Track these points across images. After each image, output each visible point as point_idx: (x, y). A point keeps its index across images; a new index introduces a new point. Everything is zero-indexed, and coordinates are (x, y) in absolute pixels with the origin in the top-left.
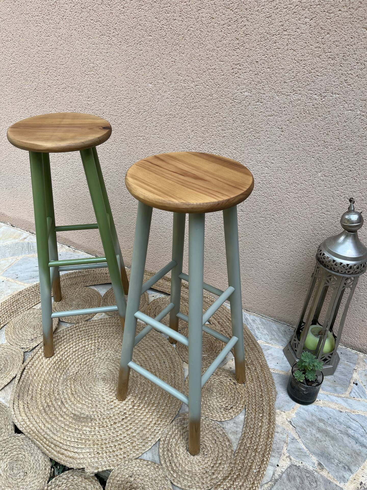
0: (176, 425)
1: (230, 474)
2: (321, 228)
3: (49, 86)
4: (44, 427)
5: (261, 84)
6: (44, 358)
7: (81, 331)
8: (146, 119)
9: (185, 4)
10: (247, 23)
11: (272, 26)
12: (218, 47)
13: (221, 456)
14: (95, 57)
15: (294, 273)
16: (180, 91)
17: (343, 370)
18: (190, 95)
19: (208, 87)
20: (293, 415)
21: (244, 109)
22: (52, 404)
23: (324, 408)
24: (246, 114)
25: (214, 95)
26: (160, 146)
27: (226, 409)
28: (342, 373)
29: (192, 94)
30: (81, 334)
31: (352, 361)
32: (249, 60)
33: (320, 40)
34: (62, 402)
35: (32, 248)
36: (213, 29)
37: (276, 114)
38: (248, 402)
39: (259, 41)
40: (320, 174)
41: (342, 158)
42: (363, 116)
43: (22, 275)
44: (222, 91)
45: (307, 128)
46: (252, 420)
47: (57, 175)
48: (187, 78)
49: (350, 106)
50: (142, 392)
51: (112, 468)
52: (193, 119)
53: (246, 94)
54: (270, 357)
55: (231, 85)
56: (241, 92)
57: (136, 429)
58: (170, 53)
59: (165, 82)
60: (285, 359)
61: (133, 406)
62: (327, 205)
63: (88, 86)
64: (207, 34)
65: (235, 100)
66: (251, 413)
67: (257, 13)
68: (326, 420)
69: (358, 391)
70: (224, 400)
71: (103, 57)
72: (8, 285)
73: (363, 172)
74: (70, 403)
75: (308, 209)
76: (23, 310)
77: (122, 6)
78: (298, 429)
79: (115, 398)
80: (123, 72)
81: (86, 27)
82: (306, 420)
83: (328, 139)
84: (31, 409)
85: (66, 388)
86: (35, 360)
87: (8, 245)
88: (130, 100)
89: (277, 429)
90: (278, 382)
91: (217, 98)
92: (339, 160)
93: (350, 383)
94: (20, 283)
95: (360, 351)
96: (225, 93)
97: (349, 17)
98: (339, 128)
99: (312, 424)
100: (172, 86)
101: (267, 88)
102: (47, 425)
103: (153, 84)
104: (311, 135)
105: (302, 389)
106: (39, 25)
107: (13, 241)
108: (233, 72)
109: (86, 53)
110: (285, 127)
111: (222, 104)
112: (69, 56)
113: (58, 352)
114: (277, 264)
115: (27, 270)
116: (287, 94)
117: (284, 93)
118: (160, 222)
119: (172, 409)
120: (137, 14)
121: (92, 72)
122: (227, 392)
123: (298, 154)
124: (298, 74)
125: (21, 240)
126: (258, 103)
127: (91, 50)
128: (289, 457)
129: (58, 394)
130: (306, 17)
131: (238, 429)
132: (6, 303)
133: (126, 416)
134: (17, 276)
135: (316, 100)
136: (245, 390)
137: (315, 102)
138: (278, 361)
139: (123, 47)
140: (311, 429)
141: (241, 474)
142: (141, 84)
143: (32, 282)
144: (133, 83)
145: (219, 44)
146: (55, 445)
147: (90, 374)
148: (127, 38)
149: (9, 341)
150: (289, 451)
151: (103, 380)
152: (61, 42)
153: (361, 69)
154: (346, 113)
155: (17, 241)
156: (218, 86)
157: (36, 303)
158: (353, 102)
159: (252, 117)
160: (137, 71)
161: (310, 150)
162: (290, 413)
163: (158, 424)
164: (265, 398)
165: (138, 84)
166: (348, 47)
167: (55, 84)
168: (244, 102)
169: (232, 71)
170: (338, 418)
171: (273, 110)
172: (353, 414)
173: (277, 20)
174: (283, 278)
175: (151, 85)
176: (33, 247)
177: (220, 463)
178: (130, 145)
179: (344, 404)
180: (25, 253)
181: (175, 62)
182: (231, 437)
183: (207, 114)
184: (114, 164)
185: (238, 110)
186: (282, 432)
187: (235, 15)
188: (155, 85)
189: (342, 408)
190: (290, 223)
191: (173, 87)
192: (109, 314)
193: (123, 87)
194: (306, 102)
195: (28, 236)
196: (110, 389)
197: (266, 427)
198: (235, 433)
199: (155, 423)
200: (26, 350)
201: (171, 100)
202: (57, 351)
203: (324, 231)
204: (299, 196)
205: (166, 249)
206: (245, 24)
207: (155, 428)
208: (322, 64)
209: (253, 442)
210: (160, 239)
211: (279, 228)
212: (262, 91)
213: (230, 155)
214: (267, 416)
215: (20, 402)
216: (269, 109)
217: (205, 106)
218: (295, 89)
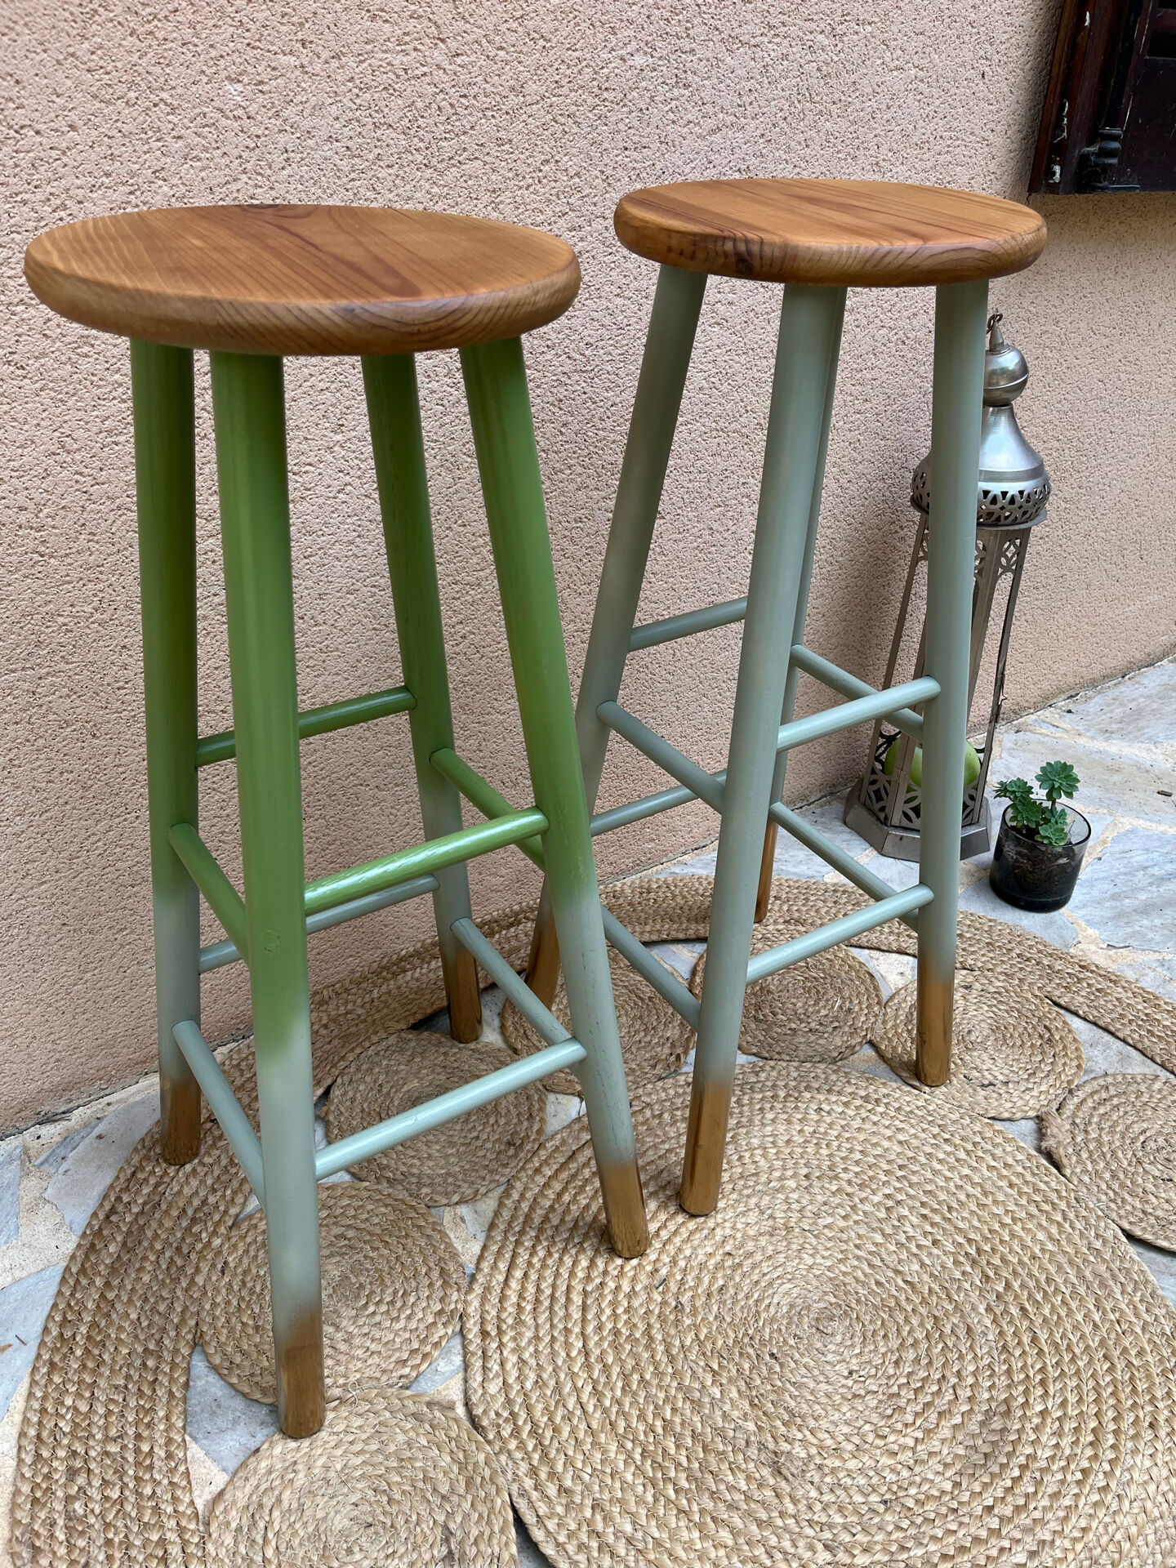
5: (681, 17)
16: (385, 94)
18: (434, 106)
19: (502, 53)
20: (1093, 932)
21: (636, 123)
24: (645, 141)
25: (531, 87)
26: (322, 385)
29: (442, 96)
44: (556, 65)
45: (808, 151)
46: (1096, 1007)
48: (410, 28)
49: (895, 56)
53: (639, 60)
55: (588, 32)
56: (623, 59)
59: (311, 63)
65: (606, 95)
66: (1072, 997)
68: (1118, 890)
78: (1131, 943)
80: (67, 40)
82: (1110, 918)
88: (127, 189)
89: (1129, 977)
96: (568, 72)
98: (877, 132)
99: (1122, 915)
101: (699, 29)
103: (246, 81)
111: (563, 120)
116: (753, 42)
117: (744, 39)
122: (994, 1014)
126: (676, 92)
131: (1116, 1047)
135: (823, 50)
136: (996, 977)
137: (821, 59)
140: (1138, 923)
142: (180, 91)
144: (132, 95)
147: (778, 1355)
156: (542, 42)
160: (150, 27)
162: (1084, 934)
164: (1031, 952)
165: (164, 95)
168: (634, 93)
171: (722, 109)
175: (239, 87)
182: (1136, 1070)
183: (510, 175)
184: (75, 575)
185: (618, 132)
186: (1137, 972)
188: (261, 83)
191: (351, 79)
193: (72, 127)
194: (803, 62)
197: (1123, 989)
198: (1125, 1057)
201: (350, 144)
205: (407, 829)
209: (1164, 1034)
210: (373, 810)
212: (686, 44)
213: (607, 321)
214: (1090, 975)
216: (709, 108)
217: (500, 142)
218: (773, 22)
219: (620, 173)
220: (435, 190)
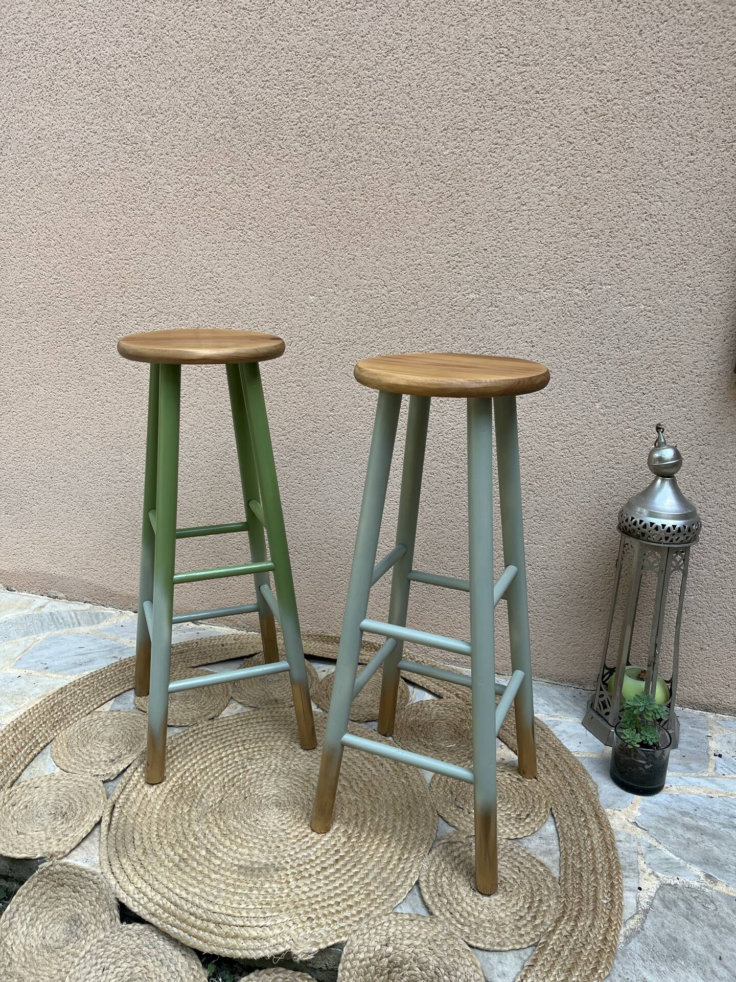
0: (438, 856)
1: (564, 912)
2: (611, 493)
3: (123, 315)
4: (188, 893)
5: (494, 281)
6: (146, 787)
7: (205, 736)
8: (303, 353)
9: (370, 177)
10: (466, 198)
11: (504, 199)
12: (424, 234)
13: (538, 890)
14: (214, 262)
15: (577, 583)
16: (363, 302)
17: (690, 739)
18: (381, 307)
19: (409, 291)
20: (637, 813)
21: (469, 319)
22: (189, 855)
23: (682, 796)
24: (473, 326)
25: (420, 303)
27: (519, 819)
28: (689, 743)
29: (384, 304)
30: (207, 741)
31: (699, 726)
32: (473, 248)
33: (575, 213)
34: (208, 851)
35: (61, 621)
36: (414, 209)
37: (520, 321)
38: (554, 803)
39: (486, 222)
40: (598, 406)
41: (628, 376)
42: (650, 311)
43: (56, 663)
44: (432, 296)
45: (570, 338)
46: (571, 829)
47: (124, 470)
48: (374, 282)
49: (628, 299)
50: (357, 815)
51: (344, 939)
52: (385, 343)
53: (472, 296)
54: (564, 736)
55: (447, 285)
56: (463, 295)
57: (366, 872)
58: (346, 246)
59: (338, 291)
60: (591, 735)
61: (349, 838)
62: (615, 453)
63: (199, 308)
64: (405, 217)
65: (455, 308)
66: (564, 818)
67: (481, 183)
68: (692, 812)
69: (726, 765)
70: (509, 806)
71: (230, 262)
72: (32, 681)
73: (661, 393)
74: (225, 850)
75: (587, 464)
76: (78, 716)
77: (267, 185)
78: (651, 830)
79: (309, 831)
80: (265, 281)
81: (202, 219)
82: (661, 817)
83: (604, 351)
84: (150, 868)
85: (208, 827)
86: (130, 791)
87: (11, 619)
89: (617, 837)
90: (592, 770)
91: (426, 307)
92: (625, 380)
93: (709, 755)
94: (55, 676)
95: (707, 710)
96: (438, 299)
97: (613, 179)
98: (617, 333)
99: (671, 821)
100: (350, 295)
101: (503, 285)
102: (190, 889)
103: (316, 295)
104: (577, 347)
105: (640, 761)
106: (115, 218)
107: (19, 613)
108: (450, 267)
109: (199, 258)
110: (537, 339)
111: (434, 316)
112: (166, 264)
113: (171, 774)
114: (544, 571)
115: (63, 655)
116: (534, 291)
117: (530, 289)
118: (328, 530)
119: (422, 832)
120: (292, 195)
121: (208, 286)
122: (511, 794)
123: (561, 378)
124: (549, 262)
125: (35, 610)
126: (491, 309)
127: (210, 252)
128: (653, 873)
129: (196, 839)
130: (552, 185)
131: (552, 847)
132: (37, 708)
133: (341, 854)
134: (46, 666)
135: (578, 295)
136: (540, 787)
137: (577, 299)
138: (579, 740)
139: (265, 245)
140: (673, 828)
141: (583, 908)
142: (295, 297)
143: (80, 672)
144: (281, 297)
145: (426, 229)
146: (217, 924)
147: (248, 799)
148: (273, 231)
149: (65, 768)
150: (649, 864)
151: (276, 806)
152: (155, 244)
153: (638, 248)
154: (623, 309)
155: (26, 612)
156: (427, 288)
157: (99, 703)
158: (632, 294)
159: (484, 329)
160: (288, 278)
161: (578, 370)
162: (629, 810)
163: (406, 859)
164: (580, 794)
165: (290, 298)
166: (615, 219)
167: (135, 311)
168: (470, 308)
169: (448, 265)
170: (710, 807)
171: (516, 317)
172: (732, 797)
173: (510, 191)
174: (558, 596)
175: (313, 297)
176: (62, 619)
177: (540, 901)
178: (273, 398)
179: (713, 787)
180: (49, 630)
181: (354, 260)
182: (545, 860)
183: (410, 333)
185: (461, 321)
186: (628, 839)
187: (448, 189)
188: (321, 296)
189: (711, 793)
190: (560, 493)
191: (351, 297)
192: (251, 705)
194: (565, 300)
195: (46, 604)
196: (295, 817)
197: (599, 835)
198: (549, 852)
199: (400, 859)
200: (107, 778)
201: (348, 317)
202: (169, 773)
203: (616, 498)
204: (570, 445)
206: (463, 199)
207: (402, 866)
208: (581, 245)
209: (585, 861)
211: (543, 505)
212: (496, 291)
214: (594, 819)
215: (124, 861)
216: (510, 316)
217: (406, 321)
218: (546, 283)
219: (460, 337)
220: (378, 335)
